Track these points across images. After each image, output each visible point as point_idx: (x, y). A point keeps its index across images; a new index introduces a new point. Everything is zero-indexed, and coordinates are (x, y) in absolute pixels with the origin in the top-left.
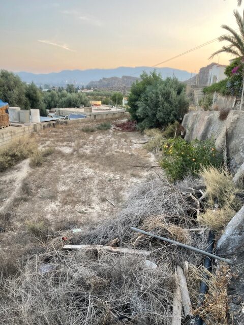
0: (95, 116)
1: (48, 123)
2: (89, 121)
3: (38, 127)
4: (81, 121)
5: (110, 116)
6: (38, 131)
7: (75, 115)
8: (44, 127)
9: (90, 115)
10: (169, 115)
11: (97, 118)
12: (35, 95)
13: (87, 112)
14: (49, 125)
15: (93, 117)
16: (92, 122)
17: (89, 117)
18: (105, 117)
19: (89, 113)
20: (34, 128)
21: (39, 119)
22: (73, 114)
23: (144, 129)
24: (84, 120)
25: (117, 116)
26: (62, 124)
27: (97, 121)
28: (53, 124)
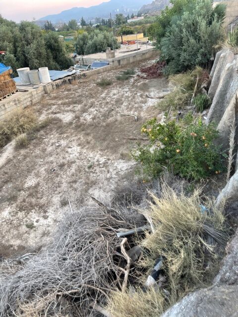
0: (119, 61)
1: (62, 80)
2: (112, 69)
3: (49, 88)
4: (102, 71)
5: (139, 58)
6: (49, 92)
7: (98, 63)
8: (57, 86)
9: (113, 62)
11: (121, 63)
12: (56, 45)
13: (109, 58)
14: (64, 82)
15: (116, 63)
16: (116, 69)
17: (111, 63)
18: (131, 60)
19: (111, 60)
20: (44, 90)
22: (95, 61)
23: (169, 75)
24: (106, 68)
25: (147, 56)
26: (79, 77)
27: (122, 68)
28: (69, 80)
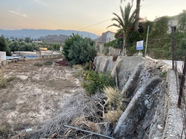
1: (12, 60)
2: (39, 60)
3: (5, 63)
4: (34, 60)
5: (52, 57)
6: (4, 65)
7: (30, 56)
8: (9, 63)
10: (86, 57)
11: (44, 57)
13: (38, 54)
14: (13, 62)
15: (41, 57)
16: (41, 60)
17: (39, 57)
18: (49, 57)
20: (2, 63)
21: (6, 57)
23: (73, 65)
24: (36, 59)
25: (56, 57)
26: (21, 61)
27: (44, 60)
28: (15, 61)
